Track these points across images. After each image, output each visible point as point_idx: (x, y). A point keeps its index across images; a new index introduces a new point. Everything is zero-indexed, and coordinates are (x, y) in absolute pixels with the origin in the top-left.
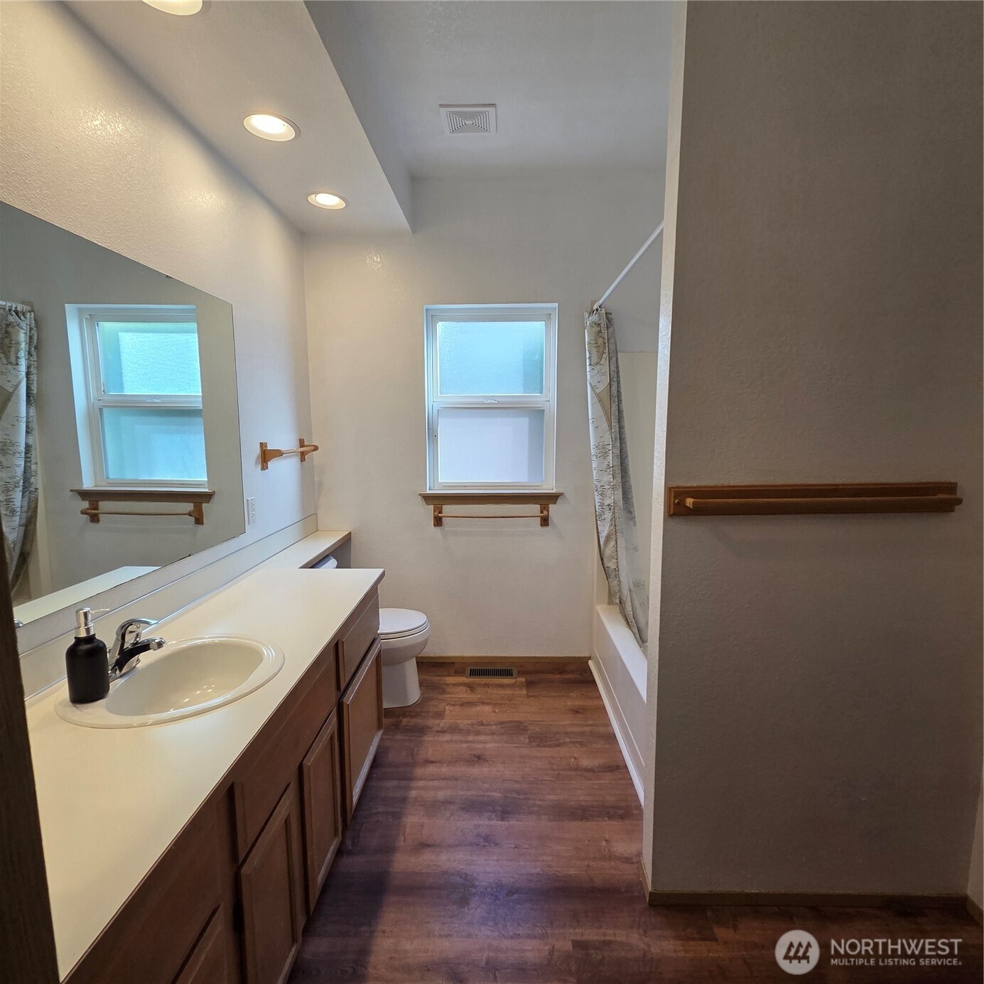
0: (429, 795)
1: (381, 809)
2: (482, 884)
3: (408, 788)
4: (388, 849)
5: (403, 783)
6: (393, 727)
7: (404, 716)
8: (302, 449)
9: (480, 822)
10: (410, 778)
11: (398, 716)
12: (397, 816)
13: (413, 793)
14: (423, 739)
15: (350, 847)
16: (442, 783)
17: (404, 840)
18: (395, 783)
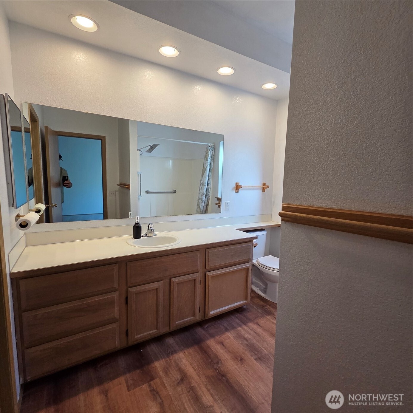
0: (243, 332)
1: (225, 325)
2: (221, 368)
3: (240, 326)
4: (212, 336)
5: (241, 324)
6: (261, 306)
7: (270, 305)
8: (263, 187)
9: (247, 354)
10: (245, 324)
11: (268, 304)
12: (227, 330)
13: (240, 328)
14: (266, 316)
15: (205, 327)
16: (252, 333)
17: (219, 338)
18: (238, 321)
